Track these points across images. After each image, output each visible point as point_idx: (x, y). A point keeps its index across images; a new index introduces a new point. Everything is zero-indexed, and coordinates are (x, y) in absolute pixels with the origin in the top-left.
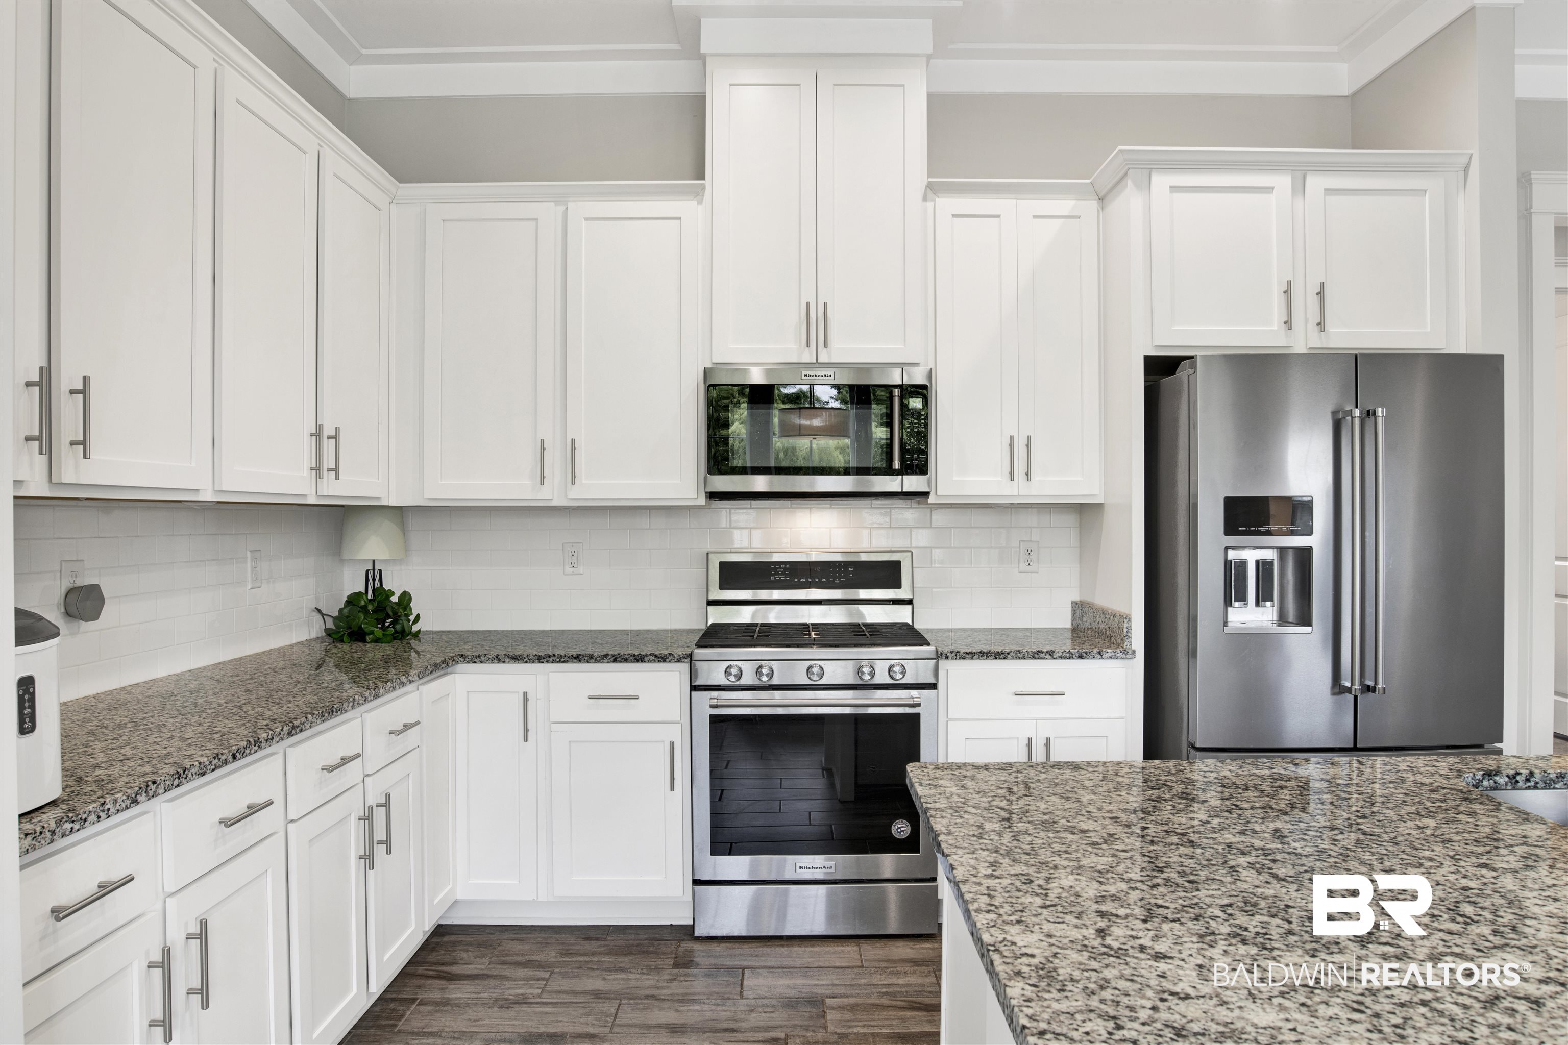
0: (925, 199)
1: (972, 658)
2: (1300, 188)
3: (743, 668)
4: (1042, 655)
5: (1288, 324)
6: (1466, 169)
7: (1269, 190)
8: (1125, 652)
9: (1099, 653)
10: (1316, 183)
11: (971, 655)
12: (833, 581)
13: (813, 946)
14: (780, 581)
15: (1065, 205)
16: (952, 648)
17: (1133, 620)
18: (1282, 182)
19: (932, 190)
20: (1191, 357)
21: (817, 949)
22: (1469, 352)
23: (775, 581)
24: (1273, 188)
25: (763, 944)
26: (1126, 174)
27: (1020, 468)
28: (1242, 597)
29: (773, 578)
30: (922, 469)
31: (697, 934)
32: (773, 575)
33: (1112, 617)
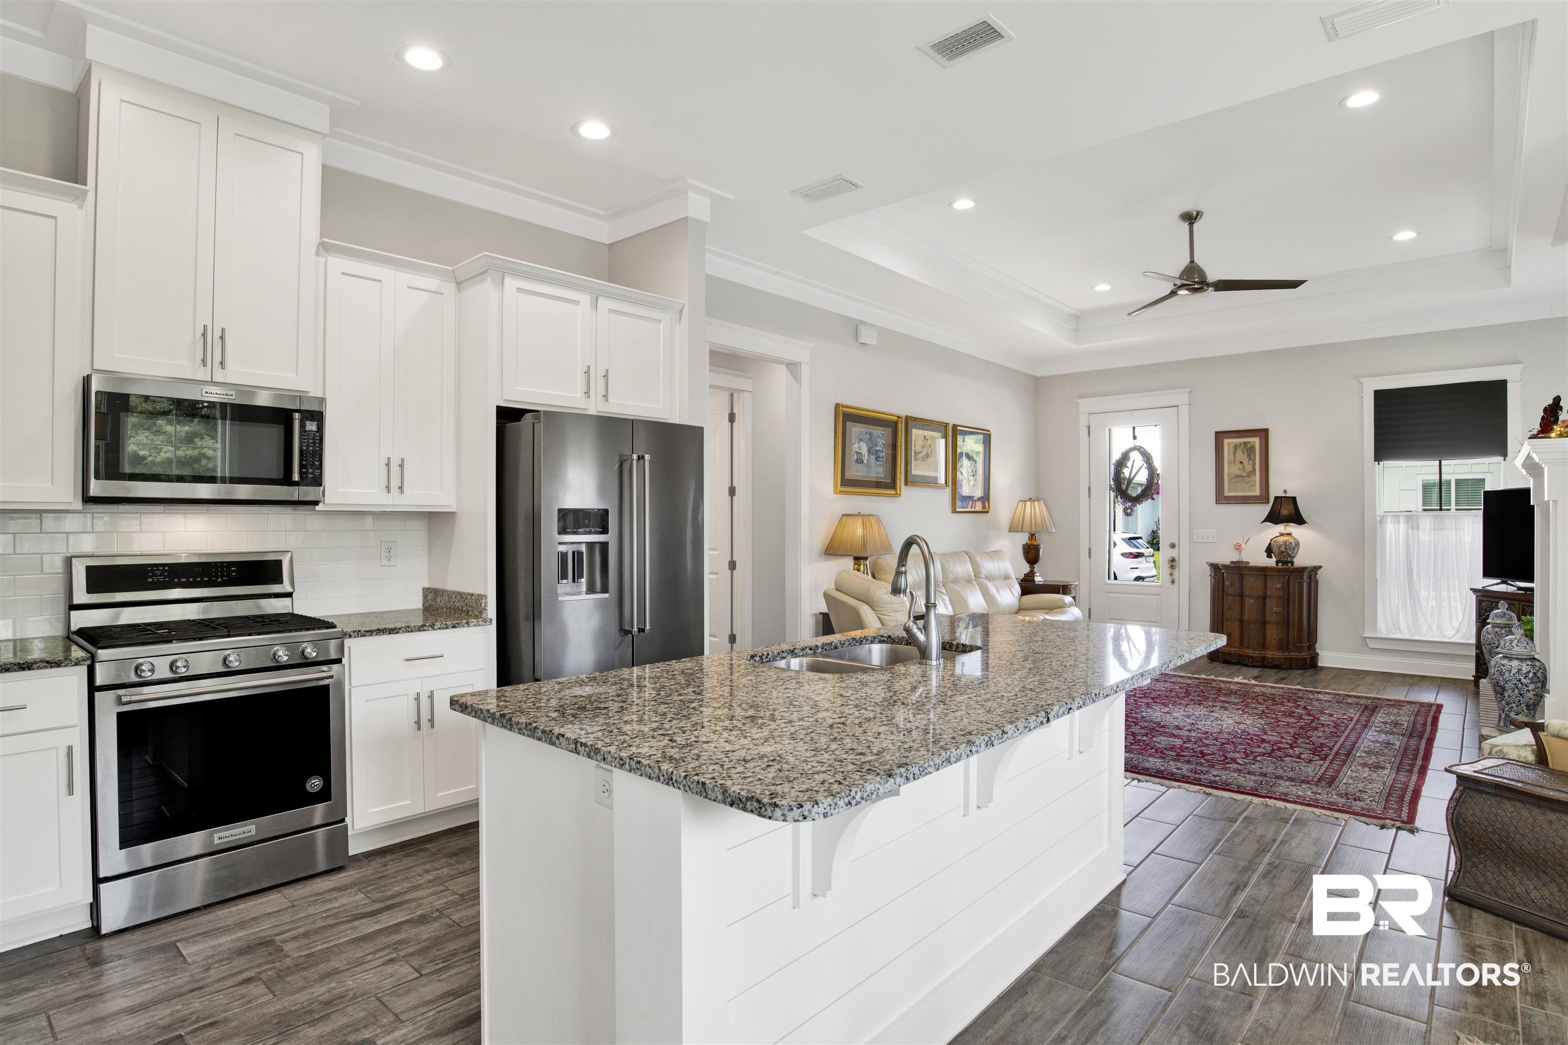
0: (317, 254)
1: (371, 635)
2: (595, 304)
3: (154, 663)
4: (426, 628)
5: (587, 393)
6: (681, 312)
7: (577, 303)
8: (485, 621)
9: (467, 623)
10: (604, 304)
11: (370, 633)
12: (216, 580)
13: (237, 905)
14: (158, 581)
15: (432, 283)
16: (352, 630)
17: (488, 597)
18: (585, 299)
19: (323, 248)
20: (537, 411)
21: (241, 906)
22: (681, 423)
23: (153, 582)
24: (579, 302)
25: (182, 919)
26: (486, 271)
27: (395, 484)
28: (566, 578)
29: (150, 580)
30: (318, 481)
31: (103, 931)
32: (151, 577)
33: (469, 597)
